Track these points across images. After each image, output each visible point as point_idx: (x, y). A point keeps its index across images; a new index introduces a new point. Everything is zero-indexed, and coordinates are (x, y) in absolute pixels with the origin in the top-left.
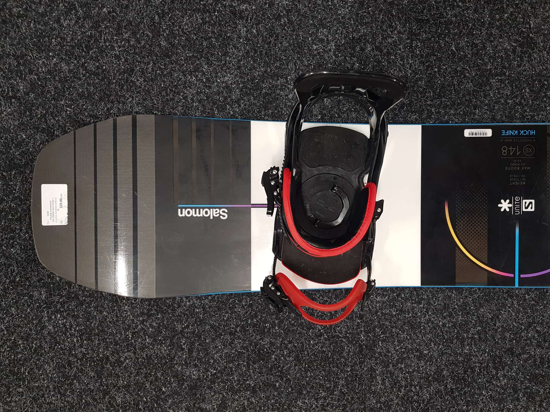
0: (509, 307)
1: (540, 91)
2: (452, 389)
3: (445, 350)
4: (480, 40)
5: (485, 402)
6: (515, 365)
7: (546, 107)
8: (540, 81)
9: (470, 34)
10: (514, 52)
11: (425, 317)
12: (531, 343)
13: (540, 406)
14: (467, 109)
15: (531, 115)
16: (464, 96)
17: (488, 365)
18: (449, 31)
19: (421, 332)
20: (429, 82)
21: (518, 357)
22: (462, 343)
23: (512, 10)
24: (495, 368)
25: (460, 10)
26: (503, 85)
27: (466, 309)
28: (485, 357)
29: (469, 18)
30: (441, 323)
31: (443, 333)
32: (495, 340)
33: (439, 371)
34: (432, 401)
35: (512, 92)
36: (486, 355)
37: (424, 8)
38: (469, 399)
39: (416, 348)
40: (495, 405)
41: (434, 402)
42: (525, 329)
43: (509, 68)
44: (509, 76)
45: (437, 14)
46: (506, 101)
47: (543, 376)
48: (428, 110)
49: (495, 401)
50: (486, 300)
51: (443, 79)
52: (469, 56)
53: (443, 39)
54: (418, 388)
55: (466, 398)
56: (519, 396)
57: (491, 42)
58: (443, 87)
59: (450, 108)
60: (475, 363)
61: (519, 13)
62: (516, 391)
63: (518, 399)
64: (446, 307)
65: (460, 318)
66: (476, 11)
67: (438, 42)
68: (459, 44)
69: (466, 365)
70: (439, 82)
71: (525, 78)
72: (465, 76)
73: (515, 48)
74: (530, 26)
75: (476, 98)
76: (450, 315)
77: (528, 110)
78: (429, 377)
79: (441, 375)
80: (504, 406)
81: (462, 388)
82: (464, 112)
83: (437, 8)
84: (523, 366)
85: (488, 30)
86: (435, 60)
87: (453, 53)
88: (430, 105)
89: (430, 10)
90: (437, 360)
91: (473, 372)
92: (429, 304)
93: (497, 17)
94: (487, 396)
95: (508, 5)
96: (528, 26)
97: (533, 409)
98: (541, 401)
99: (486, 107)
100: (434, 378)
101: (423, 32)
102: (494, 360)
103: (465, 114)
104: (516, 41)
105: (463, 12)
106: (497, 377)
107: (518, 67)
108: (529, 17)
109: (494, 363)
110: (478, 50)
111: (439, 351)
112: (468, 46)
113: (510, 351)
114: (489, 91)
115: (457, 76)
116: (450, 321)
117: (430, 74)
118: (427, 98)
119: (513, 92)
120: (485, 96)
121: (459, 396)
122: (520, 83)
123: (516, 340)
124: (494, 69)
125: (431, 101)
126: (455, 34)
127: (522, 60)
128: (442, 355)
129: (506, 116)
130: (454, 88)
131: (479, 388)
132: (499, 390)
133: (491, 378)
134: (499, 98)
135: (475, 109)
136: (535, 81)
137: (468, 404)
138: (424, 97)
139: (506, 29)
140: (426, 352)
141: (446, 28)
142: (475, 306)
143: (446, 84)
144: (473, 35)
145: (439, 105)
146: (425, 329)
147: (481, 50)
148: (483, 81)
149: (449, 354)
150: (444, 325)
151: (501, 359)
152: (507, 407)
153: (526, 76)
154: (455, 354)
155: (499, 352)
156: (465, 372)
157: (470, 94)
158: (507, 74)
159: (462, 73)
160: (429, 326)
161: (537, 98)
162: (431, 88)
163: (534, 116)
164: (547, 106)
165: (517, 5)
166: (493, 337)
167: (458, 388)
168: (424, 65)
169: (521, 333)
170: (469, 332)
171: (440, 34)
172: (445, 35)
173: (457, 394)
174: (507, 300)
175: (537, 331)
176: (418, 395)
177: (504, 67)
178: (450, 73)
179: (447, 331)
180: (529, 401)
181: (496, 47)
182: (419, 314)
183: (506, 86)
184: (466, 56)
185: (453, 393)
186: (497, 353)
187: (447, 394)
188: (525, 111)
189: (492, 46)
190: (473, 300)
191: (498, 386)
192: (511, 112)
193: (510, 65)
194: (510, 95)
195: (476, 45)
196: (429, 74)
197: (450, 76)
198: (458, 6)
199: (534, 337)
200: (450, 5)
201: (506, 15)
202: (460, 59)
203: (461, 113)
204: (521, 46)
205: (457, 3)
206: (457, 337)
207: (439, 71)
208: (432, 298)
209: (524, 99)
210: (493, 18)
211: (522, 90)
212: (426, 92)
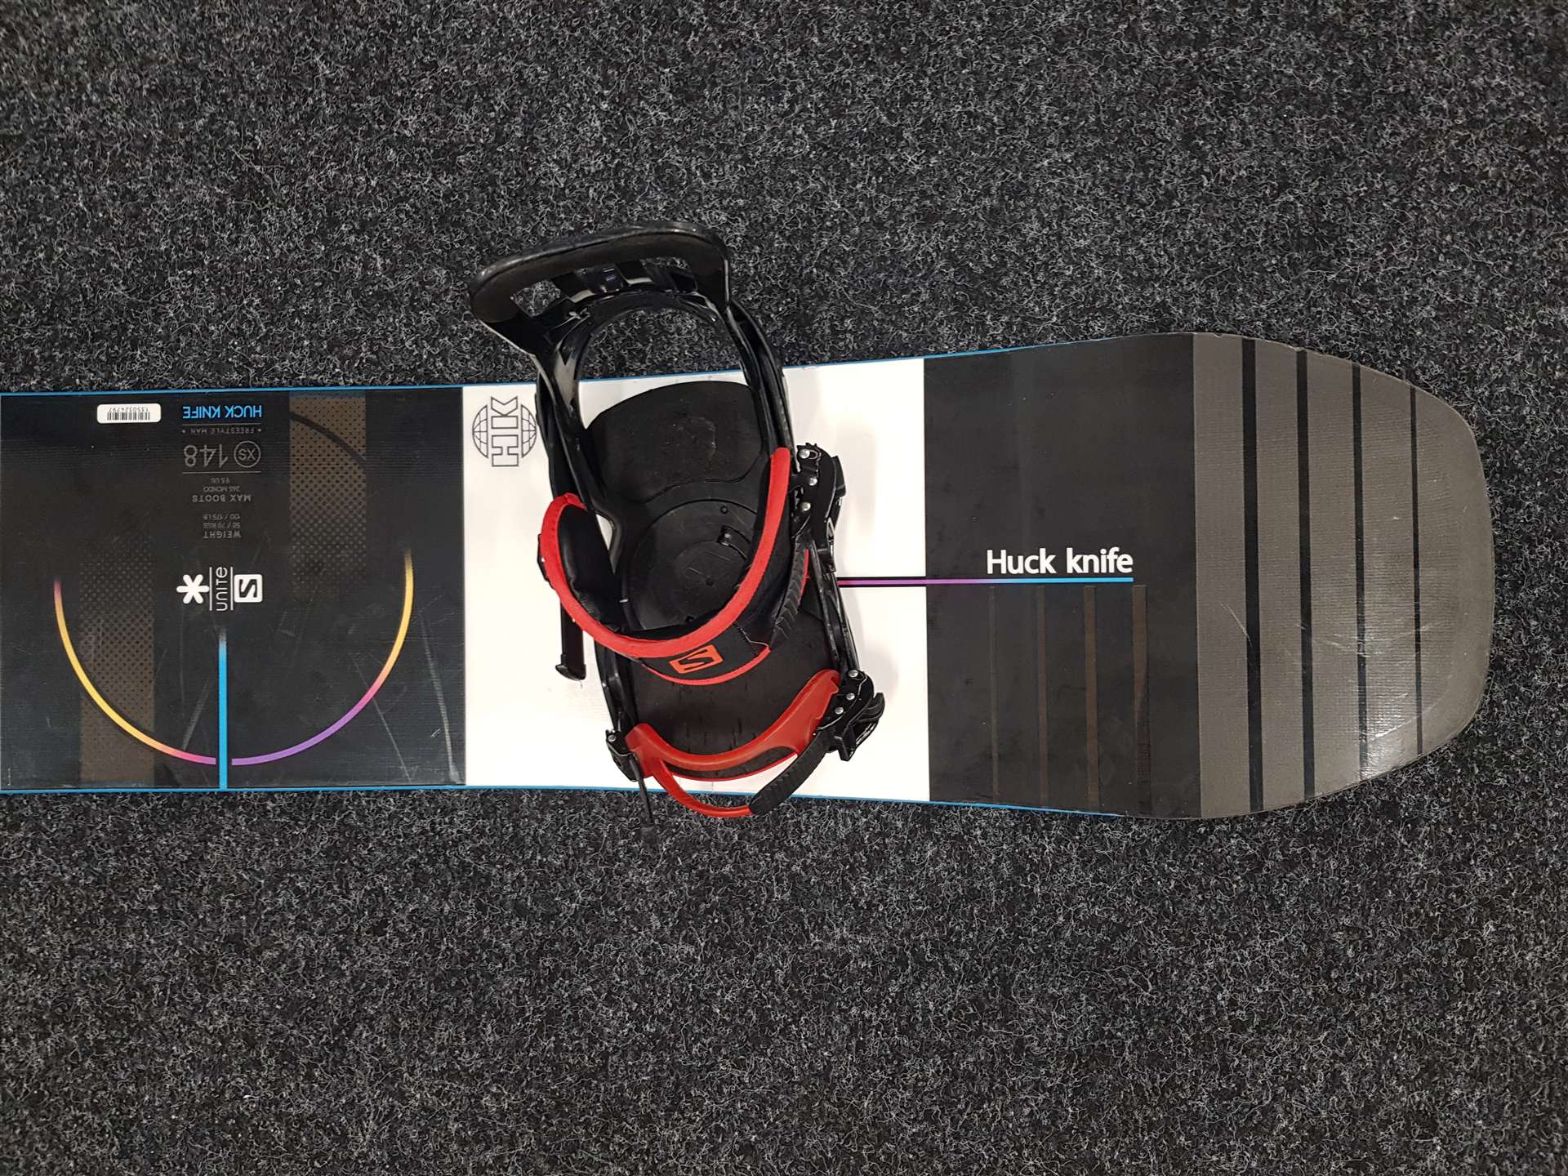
0: (229, 833)
1: (285, 301)
2: (97, 1042)
3: (79, 943)
4: (142, 181)
5: (180, 1074)
6: (249, 978)
7: (300, 339)
8: (284, 277)
9: (117, 168)
10: (221, 208)
11: (28, 862)
12: (285, 920)
13: (309, 1077)
14: (116, 348)
15: (265, 360)
16: (108, 317)
17: (183, 979)
18: (71, 164)
19: (18, 900)
20: (27, 284)
21: (253, 959)
22: (120, 925)
23: (213, 109)
24: (201, 987)
25: (96, 111)
26: (196, 289)
27: (126, 840)
28: (175, 959)
29: (116, 130)
30: (67, 878)
31: (72, 902)
32: (196, 916)
33: (65, 999)
34: (51, 1074)
35: (220, 307)
36: (177, 953)
37: (12, 109)
38: (142, 1067)
39: (10, 940)
40: (203, 1081)
41: (56, 1078)
42: (268, 887)
43: (212, 247)
44: (212, 267)
45: (41, 123)
46: (205, 329)
47: (314, 1004)
48: (26, 353)
49: (203, 1070)
50: (172, 817)
51: (57, 278)
52: (116, 221)
53: (58, 181)
54: (15, 1041)
55: (134, 1064)
56: (259, 1055)
57: (168, 186)
58: (59, 297)
59: (78, 348)
60: (152, 974)
61: (230, 118)
62: (252, 1044)
63: (258, 1064)
64: (78, 836)
65: (113, 863)
66: (130, 114)
67: (45, 190)
68: (94, 193)
69: (131, 981)
70: (49, 285)
71: (248, 272)
72: (110, 268)
73: (223, 198)
74: (255, 145)
75: (136, 322)
76: (89, 857)
77: (258, 349)
78: (43, 1013)
79: (69, 1007)
80: (225, 1082)
81: (123, 1040)
82: (108, 355)
83: (42, 108)
84: (267, 980)
85: (161, 158)
86: (39, 233)
87: (81, 216)
88: (29, 341)
89: (25, 113)
90: (59, 970)
91: (148, 997)
92: (37, 829)
93: (181, 126)
94: (183, 1059)
95: (203, 99)
96: (250, 148)
97: (292, 1085)
98: (311, 1066)
99: (160, 344)
100: (53, 1015)
101: (10, 164)
102: (198, 968)
103: (111, 360)
104: (226, 183)
105: (102, 116)
106: (205, 1008)
107: (231, 245)
108: (253, 125)
109: (199, 975)
110: (138, 207)
111: (63, 947)
112: (114, 199)
113: (235, 943)
114: (165, 303)
115: (91, 270)
116: (89, 872)
117: (28, 266)
118: (23, 324)
119: (222, 305)
120: (157, 316)
121: (115, 1059)
122: (236, 283)
123: (247, 914)
124: (177, 252)
125: (34, 330)
126: (86, 169)
127: (239, 228)
128: (73, 957)
129: (206, 365)
130: (85, 297)
131: (164, 1039)
132: (209, 1041)
133: (193, 1012)
134: (188, 321)
135: (134, 348)
136: (272, 277)
137: (138, 1078)
138: (15, 321)
139: (200, 154)
140: (32, 950)
141: (64, 156)
142: (147, 832)
143: (66, 287)
144: (125, 170)
145: (52, 340)
146: (28, 892)
147: (145, 205)
148: (151, 279)
149: (88, 953)
150: (74, 881)
151: (215, 964)
152: (233, 1083)
153: (252, 265)
154: (103, 954)
155: (208, 947)
156: (130, 996)
157: (120, 313)
158: (206, 263)
159: (103, 262)
160: (39, 886)
161: (279, 320)
162: (32, 300)
163: (273, 362)
164: (303, 339)
165: (224, 97)
166: (192, 909)
167: (114, 1039)
168: (15, 244)
169: (259, 896)
170: (134, 897)
171: (52, 170)
172: (62, 173)
173: (112, 1054)
174: (222, 814)
175: (298, 891)
176: (15, 1061)
177: (200, 247)
178: (75, 263)
179: (81, 898)
180: (285, 1067)
181: (180, 198)
182: (14, 856)
183: (204, 290)
184: (109, 221)
185: (101, 1051)
186: (204, 948)
187: (86, 1054)
188: (252, 350)
189: (171, 195)
190: (141, 817)
191: (207, 1031)
192: (218, 354)
193: (212, 241)
194: (215, 312)
195: (134, 196)
196: (26, 266)
197: (74, 269)
198: (90, 103)
199: (290, 904)
200: (72, 101)
201: (201, 122)
202: (97, 229)
203: (103, 358)
204: (238, 194)
205: (87, 95)
206: (106, 912)
207: (49, 258)
208: (45, 815)
209: (249, 322)
210: (169, 129)
211: (242, 301)
212: (20, 310)
